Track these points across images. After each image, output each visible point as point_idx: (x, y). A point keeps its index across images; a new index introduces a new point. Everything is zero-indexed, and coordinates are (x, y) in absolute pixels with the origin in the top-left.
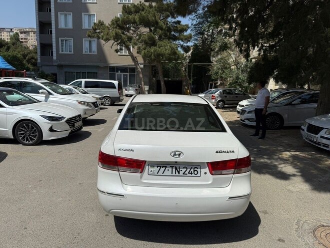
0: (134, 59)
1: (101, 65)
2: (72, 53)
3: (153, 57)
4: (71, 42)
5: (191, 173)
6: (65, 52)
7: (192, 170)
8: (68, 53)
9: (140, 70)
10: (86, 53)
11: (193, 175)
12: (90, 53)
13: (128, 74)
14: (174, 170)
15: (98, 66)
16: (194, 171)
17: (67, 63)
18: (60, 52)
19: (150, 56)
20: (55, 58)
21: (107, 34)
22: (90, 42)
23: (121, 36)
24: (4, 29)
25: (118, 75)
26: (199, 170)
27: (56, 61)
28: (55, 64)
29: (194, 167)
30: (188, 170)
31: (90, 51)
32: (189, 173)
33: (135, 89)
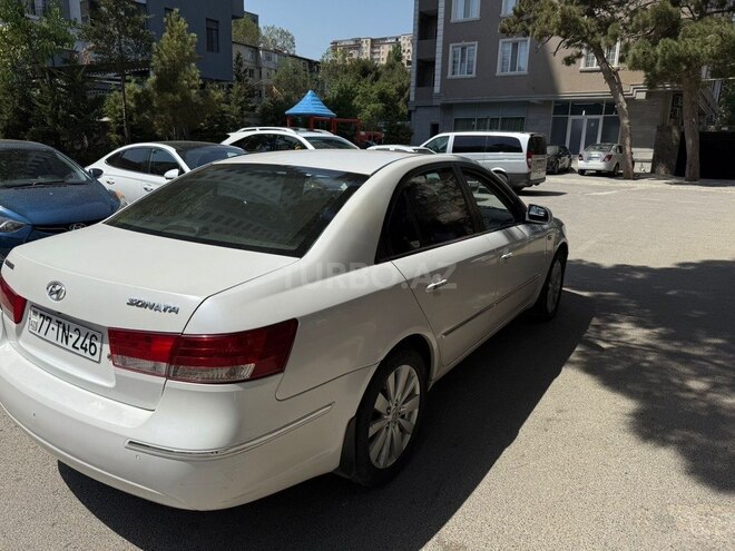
0: (611, 77)
1: (535, 99)
2: (474, 75)
3: (658, 68)
4: (473, 49)
5: (86, 350)
6: (458, 76)
7: (88, 341)
8: (466, 75)
9: (625, 106)
10: (504, 73)
11: (88, 354)
12: (513, 73)
13: (601, 117)
14: (61, 330)
15: (528, 102)
16: (91, 344)
17: (459, 100)
18: (450, 75)
19: (653, 65)
20: (437, 89)
21: (546, 22)
22: (515, 45)
23: (576, 21)
24: (386, 39)
25: (574, 121)
26: (98, 344)
27: (439, 96)
28: (437, 102)
29: (91, 333)
30: (82, 339)
31: (513, 69)
32: (82, 347)
33: (603, 155)
